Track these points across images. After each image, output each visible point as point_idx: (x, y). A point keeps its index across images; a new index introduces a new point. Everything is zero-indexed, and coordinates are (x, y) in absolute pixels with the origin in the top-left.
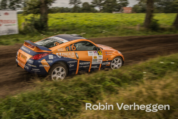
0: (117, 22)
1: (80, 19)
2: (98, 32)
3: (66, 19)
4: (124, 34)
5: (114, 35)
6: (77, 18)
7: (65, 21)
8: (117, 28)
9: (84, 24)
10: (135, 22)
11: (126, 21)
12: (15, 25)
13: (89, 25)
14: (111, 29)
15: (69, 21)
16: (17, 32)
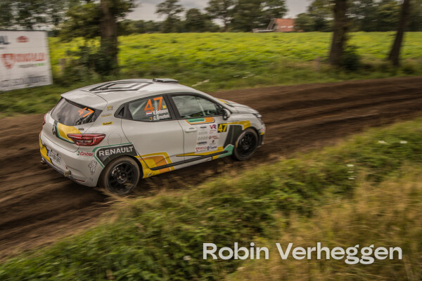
0: (268, 52)
1: (185, 46)
2: (232, 77)
3: (154, 48)
4: (288, 80)
5: (268, 83)
6: (180, 45)
7: (155, 53)
8: (271, 66)
9: (197, 58)
10: (307, 51)
11: (288, 50)
12: (43, 64)
13: (208, 61)
14: (260, 68)
15: (163, 53)
16: (48, 82)
